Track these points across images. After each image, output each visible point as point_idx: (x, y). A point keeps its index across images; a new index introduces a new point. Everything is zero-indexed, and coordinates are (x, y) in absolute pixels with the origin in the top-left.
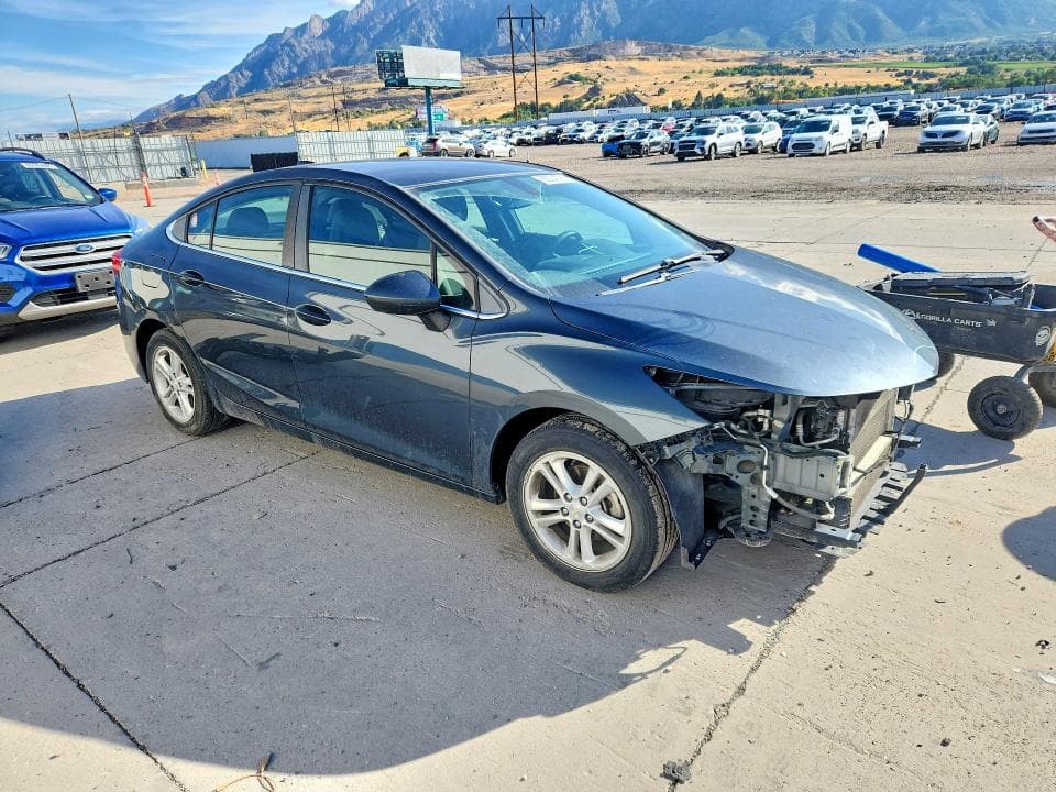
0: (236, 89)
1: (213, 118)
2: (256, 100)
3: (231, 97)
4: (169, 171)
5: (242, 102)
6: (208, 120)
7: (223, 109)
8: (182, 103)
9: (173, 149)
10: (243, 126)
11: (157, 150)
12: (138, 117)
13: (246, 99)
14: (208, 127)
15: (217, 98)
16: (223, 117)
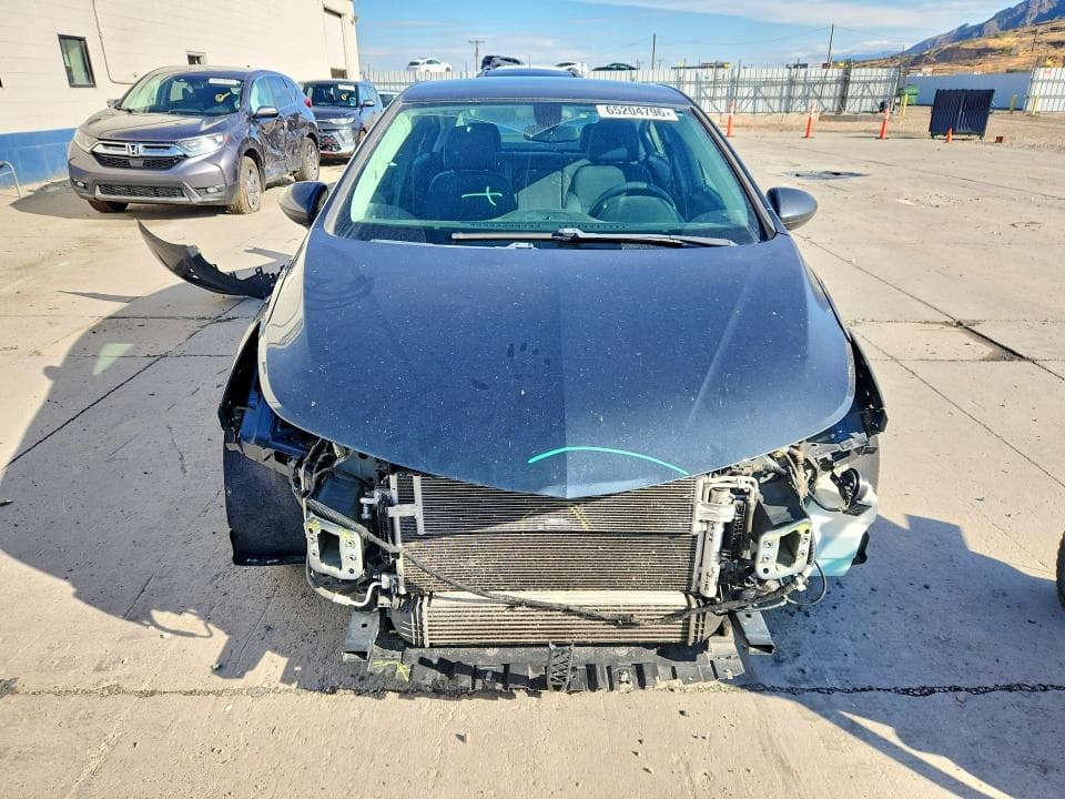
0: (1034, 17)
1: (992, 50)
2: (1054, 29)
3: (1024, 25)
4: (868, 104)
5: (1034, 32)
6: (984, 52)
7: (1009, 40)
8: (964, 33)
9: (880, 82)
10: (1023, 60)
11: (864, 82)
12: (911, 49)
13: (1040, 29)
14: (980, 60)
15: (1005, 28)
16: (1002, 50)
